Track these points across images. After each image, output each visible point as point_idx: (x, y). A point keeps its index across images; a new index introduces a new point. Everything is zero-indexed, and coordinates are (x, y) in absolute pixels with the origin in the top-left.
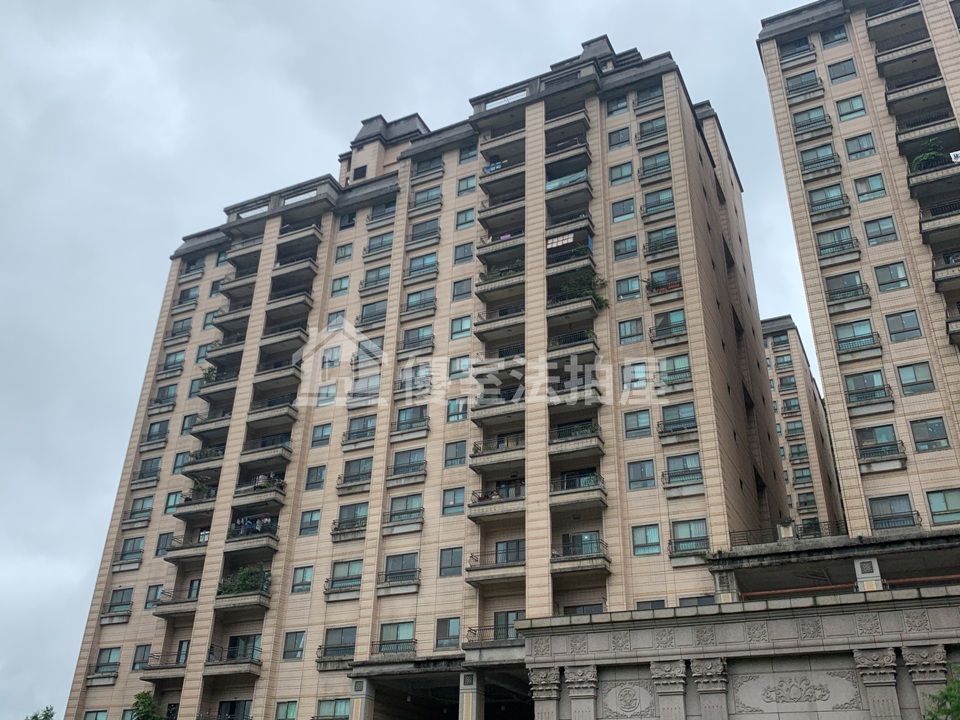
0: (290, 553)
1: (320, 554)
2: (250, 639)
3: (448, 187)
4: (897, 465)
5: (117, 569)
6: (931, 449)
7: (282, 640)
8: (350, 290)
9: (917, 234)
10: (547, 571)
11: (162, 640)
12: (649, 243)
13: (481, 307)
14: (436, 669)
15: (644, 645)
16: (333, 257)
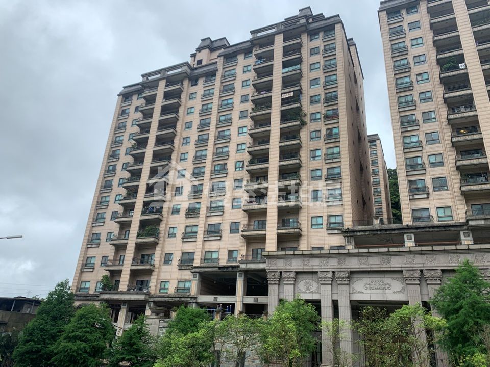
0: (167, 221)
1: (180, 222)
2: (150, 256)
3: (239, 69)
4: (425, 196)
5: (94, 225)
6: (440, 190)
7: (163, 256)
8: (195, 113)
9: (442, 99)
10: (275, 233)
11: (113, 254)
12: (326, 98)
13: (252, 123)
14: (227, 270)
15: (315, 264)
16: (188, 98)
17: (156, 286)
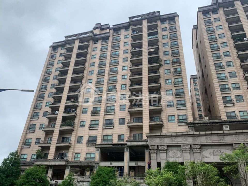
0: (79, 117)
1: (88, 118)
2: (68, 138)
3: (122, 37)
4: (232, 105)
5: (32, 119)
7: (77, 138)
8: (96, 58)
9: (236, 55)
10: (148, 124)
11: (44, 137)
12: (172, 53)
13: (131, 64)
14: (118, 146)
15: (179, 141)
16: (92, 50)
17: (72, 156)
